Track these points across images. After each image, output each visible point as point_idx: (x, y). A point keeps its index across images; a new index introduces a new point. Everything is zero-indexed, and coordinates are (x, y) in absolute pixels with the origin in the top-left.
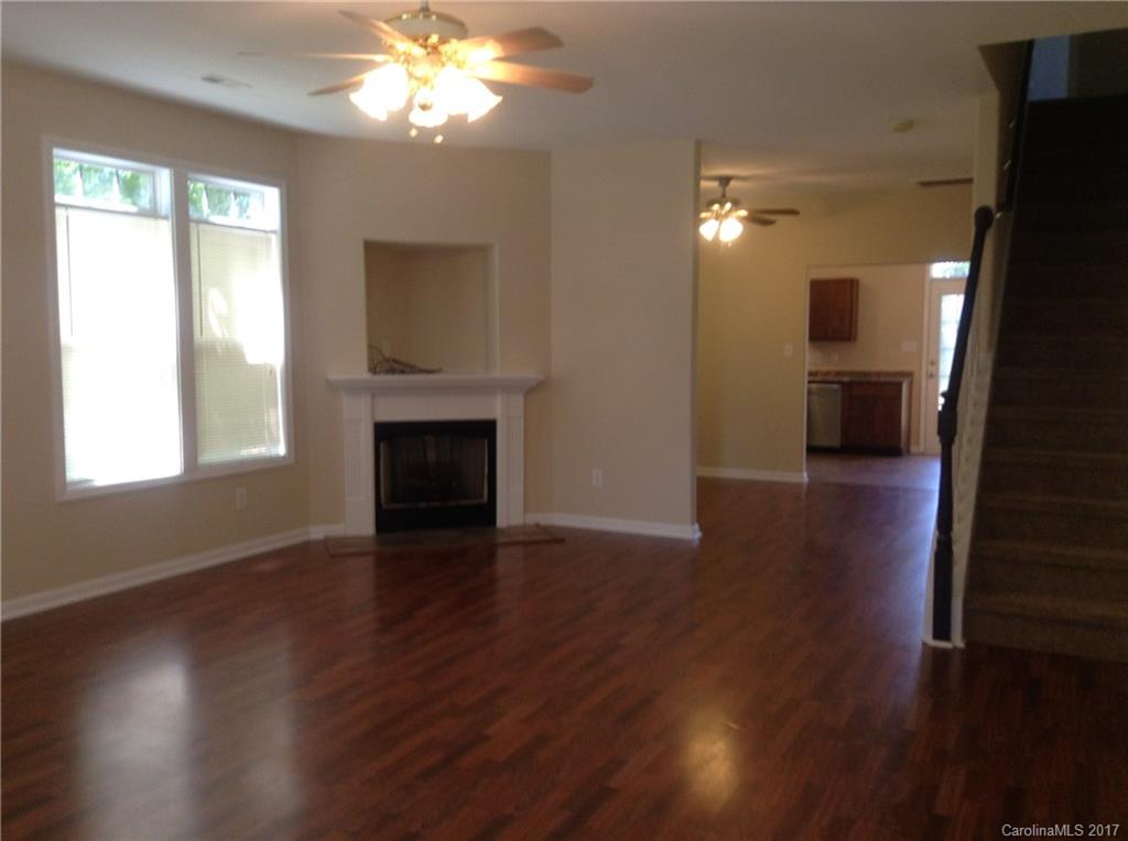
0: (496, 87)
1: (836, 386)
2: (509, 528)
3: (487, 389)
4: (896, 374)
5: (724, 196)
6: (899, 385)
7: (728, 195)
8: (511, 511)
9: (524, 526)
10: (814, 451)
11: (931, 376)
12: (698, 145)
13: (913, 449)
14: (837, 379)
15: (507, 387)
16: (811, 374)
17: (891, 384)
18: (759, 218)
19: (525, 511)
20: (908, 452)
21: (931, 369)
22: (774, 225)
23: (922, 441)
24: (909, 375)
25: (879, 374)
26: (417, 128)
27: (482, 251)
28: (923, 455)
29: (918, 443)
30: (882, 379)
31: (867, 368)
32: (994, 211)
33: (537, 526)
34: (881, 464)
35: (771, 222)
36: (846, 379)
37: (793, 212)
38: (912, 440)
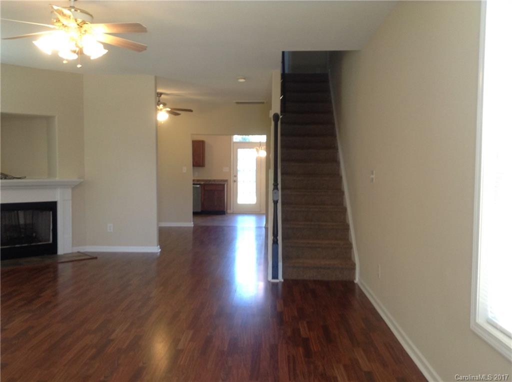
0: (106, 46)
1: (198, 186)
2: (65, 254)
3: (54, 186)
4: (222, 181)
5: (159, 101)
6: (224, 185)
7: (161, 101)
8: (65, 246)
9: (72, 253)
10: (195, 214)
11: (235, 181)
12: (156, 78)
13: (229, 211)
14: (198, 183)
15: (63, 185)
16: (194, 180)
17: (221, 185)
18: (174, 112)
19: (73, 246)
20: (227, 213)
21: (235, 179)
22: (179, 116)
23: (232, 208)
24: (226, 181)
25: (214, 181)
26: (67, 60)
27: (48, 119)
28: (233, 213)
29: (230, 209)
30: (217, 183)
31: (209, 178)
32: (280, 115)
33: (79, 252)
34: (219, 218)
35: (178, 114)
36: (202, 183)
37: (191, 111)
38: (228, 208)
